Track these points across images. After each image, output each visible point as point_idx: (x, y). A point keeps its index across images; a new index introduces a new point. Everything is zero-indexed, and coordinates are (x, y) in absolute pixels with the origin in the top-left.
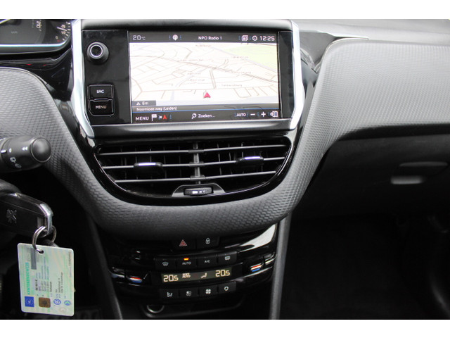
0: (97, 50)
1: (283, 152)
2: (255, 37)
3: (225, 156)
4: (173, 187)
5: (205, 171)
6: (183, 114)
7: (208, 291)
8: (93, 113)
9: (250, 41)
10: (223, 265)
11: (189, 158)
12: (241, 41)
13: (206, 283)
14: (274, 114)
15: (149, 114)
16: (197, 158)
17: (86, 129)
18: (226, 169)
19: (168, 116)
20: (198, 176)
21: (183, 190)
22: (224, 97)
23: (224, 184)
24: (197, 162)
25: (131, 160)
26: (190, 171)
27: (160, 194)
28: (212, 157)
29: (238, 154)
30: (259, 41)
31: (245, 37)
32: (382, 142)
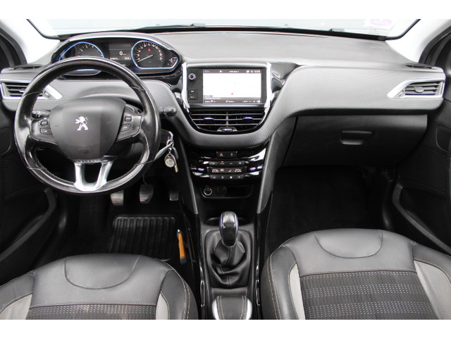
0: (192, 77)
1: (262, 117)
2: (252, 71)
3: (239, 117)
4: (218, 127)
5: (230, 122)
6: (223, 101)
7: (231, 177)
8: (189, 99)
9: (250, 72)
10: (238, 166)
11: (224, 117)
12: (245, 72)
13: (231, 174)
14: (259, 102)
15: (210, 100)
16: (227, 117)
17: (187, 105)
18: (239, 122)
19: (217, 101)
20: (227, 124)
21: (221, 129)
22: (239, 94)
23: (237, 127)
24: (227, 119)
25: (202, 117)
26: (225, 122)
27: (213, 130)
28: (234, 117)
29: (243, 116)
30: (254, 72)
31: (248, 71)
32: (327, 118)
